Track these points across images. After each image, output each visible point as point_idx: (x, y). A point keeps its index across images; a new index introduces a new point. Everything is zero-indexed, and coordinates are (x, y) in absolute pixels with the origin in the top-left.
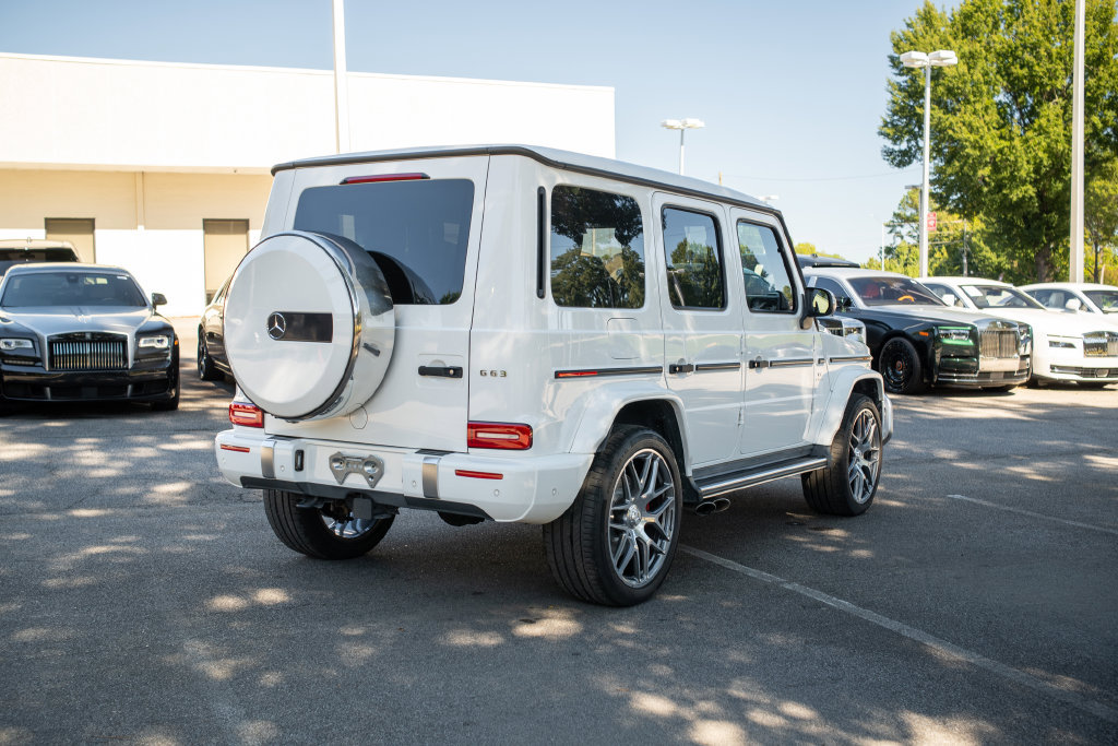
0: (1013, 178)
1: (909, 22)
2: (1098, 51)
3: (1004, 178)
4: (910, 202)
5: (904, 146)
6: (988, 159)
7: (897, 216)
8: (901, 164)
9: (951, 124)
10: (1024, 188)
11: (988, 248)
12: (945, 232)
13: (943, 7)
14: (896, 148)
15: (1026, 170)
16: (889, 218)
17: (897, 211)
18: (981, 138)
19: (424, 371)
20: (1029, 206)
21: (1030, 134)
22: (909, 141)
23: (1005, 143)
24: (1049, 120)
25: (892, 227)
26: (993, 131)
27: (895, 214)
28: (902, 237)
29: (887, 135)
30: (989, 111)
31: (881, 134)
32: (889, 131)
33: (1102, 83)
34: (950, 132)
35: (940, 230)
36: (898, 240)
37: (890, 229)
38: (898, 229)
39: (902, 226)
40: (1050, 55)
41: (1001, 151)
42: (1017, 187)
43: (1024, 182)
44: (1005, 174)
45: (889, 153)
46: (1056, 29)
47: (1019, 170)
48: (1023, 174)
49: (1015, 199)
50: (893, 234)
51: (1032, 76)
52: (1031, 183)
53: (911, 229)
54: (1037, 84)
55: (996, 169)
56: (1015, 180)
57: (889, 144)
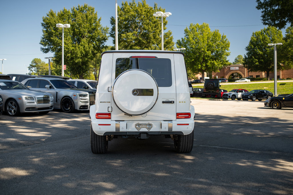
0: (76, 57)
1: (47, 14)
2: (94, 27)
3: (74, 57)
4: (34, 62)
5: (47, 47)
6: (70, 52)
7: (31, 65)
8: (46, 52)
9: (60, 42)
10: (79, 59)
11: (56, 74)
12: (44, 70)
13: (55, 12)
14: (44, 48)
15: (79, 55)
16: (29, 66)
17: (31, 64)
18: (68, 46)
19: (163, 102)
20: (79, 64)
21: (80, 46)
22: (48, 46)
23: (73, 48)
24: (84, 43)
25: (29, 68)
26: (71, 45)
27: (30, 65)
28: (32, 71)
29: (42, 44)
30: (70, 40)
31: (40, 43)
32: (43, 43)
33: (96, 35)
34: (60, 44)
35: (43, 69)
36: (31, 72)
37: (29, 69)
38: (31, 69)
39: (32, 68)
40: (84, 27)
41: (73, 50)
42: (77, 59)
43: (79, 58)
44: (74, 56)
45: (42, 49)
46: (85, 20)
47: (78, 55)
48: (79, 56)
49: (77, 62)
50: (30, 70)
51: (80, 32)
52: (80, 58)
53: (35, 69)
54: (81, 34)
55: (72, 55)
56: (77, 57)
57: (43, 47)
